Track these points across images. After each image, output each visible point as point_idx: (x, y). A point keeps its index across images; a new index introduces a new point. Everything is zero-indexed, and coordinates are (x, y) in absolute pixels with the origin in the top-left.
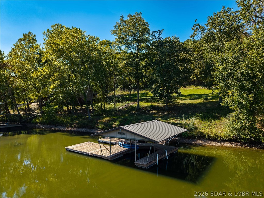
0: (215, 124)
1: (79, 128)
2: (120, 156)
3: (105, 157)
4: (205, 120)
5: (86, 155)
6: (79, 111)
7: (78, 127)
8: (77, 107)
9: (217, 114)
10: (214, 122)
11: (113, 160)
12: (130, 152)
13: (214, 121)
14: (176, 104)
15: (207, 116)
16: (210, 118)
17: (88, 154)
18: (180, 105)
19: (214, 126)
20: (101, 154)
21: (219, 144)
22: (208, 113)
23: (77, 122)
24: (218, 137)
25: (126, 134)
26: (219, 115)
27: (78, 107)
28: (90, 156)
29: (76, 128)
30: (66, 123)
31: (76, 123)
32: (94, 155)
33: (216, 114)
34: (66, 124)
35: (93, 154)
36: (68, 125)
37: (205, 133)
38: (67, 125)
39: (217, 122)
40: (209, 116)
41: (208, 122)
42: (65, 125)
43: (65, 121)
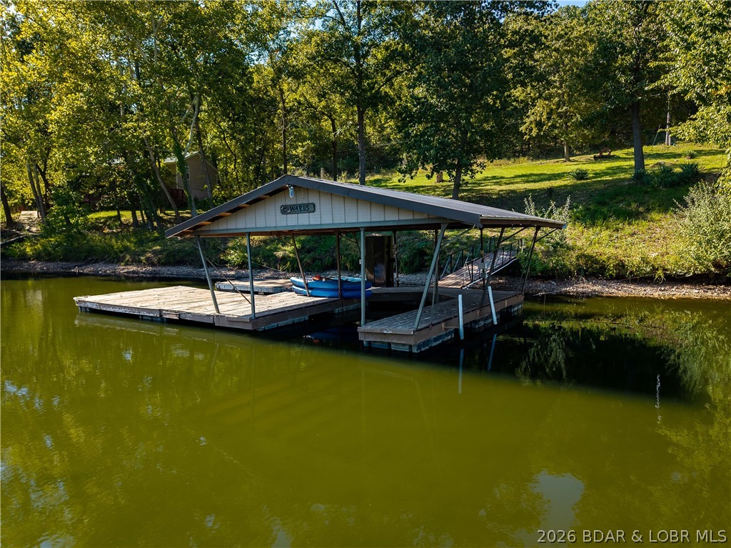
0: (632, 235)
1: (164, 265)
2: (296, 320)
3: (231, 320)
4: (593, 225)
5: (152, 320)
6: (170, 223)
7: (161, 263)
8: (165, 214)
9: (634, 206)
10: (628, 229)
11: (265, 330)
12: (337, 311)
13: (629, 224)
14: (483, 194)
15: (602, 213)
16: (611, 217)
17: (161, 316)
18: (498, 194)
19: (629, 239)
20: (211, 310)
21: (661, 290)
22: (602, 203)
23: (158, 247)
24: (655, 269)
25: (317, 208)
26: (641, 209)
27: (167, 215)
28: (171, 322)
29: (153, 265)
30: (121, 252)
31: (155, 252)
32: (182, 317)
33: (629, 205)
34: (121, 255)
35: (179, 313)
36: (128, 257)
37: (604, 258)
38: (124, 257)
39: (640, 226)
40: (608, 211)
41: (607, 229)
42: (116, 258)
43: (116, 244)
